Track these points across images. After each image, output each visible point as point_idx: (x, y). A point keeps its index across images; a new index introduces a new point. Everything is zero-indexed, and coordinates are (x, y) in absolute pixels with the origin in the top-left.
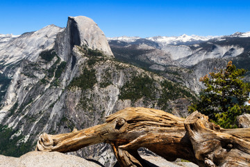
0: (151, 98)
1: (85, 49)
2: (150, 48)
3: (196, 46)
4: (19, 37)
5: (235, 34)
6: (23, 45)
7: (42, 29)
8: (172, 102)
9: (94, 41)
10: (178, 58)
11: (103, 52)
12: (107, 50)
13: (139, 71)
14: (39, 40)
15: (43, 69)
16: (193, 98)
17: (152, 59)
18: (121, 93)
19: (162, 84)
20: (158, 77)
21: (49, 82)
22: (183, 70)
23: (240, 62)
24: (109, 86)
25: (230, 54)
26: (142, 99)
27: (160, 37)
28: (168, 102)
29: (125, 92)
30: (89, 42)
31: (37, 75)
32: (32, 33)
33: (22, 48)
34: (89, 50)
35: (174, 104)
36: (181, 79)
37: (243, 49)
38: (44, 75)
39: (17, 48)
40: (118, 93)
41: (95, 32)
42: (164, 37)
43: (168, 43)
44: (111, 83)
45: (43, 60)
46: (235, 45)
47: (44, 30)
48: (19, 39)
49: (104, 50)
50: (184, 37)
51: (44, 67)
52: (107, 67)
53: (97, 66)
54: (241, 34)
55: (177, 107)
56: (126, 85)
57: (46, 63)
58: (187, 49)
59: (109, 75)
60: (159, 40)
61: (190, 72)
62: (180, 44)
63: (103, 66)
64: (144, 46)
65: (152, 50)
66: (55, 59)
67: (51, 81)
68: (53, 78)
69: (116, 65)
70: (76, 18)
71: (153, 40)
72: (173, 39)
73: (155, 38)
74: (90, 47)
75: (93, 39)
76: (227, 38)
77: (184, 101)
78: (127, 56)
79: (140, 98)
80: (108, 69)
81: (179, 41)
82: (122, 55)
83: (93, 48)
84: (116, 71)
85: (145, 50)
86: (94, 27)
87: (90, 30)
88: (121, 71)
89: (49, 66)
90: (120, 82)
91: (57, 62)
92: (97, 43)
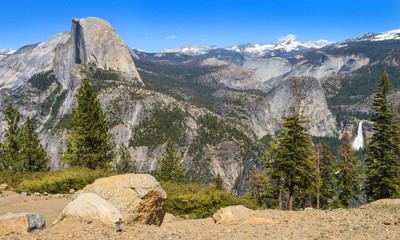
0: (178, 142)
1: (91, 69)
2: (221, 63)
3: (298, 57)
4: (14, 54)
5: (365, 37)
6: (20, 66)
7: (50, 39)
8: (211, 148)
9: (107, 56)
10: (269, 78)
11: (120, 73)
14: (45, 56)
15: (34, 103)
16: (247, 140)
17: (221, 81)
18: (134, 136)
19: (200, 121)
21: (41, 123)
23: (355, 80)
24: (117, 127)
25: (348, 70)
26: (164, 145)
27: (250, 45)
28: (204, 149)
29: (140, 134)
30: (99, 57)
31: (24, 113)
32: (36, 45)
33: (17, 70)
34: (99, 70)
35: (215, 152)
36: (244, 112)
37: (367, 60)
38: (35, 112)
39: (11, 71)
40: (129, 137)
41: (110, 41)
42: (257, 45)
43: (262, 54)
44: (121, 122)
45: (34, 89)
46: (356, 54)
47: (53, 41)
48: (14, 57)
49: (122, 70)
50: (288, 43)
51: (36, 99)
52: (116, 96)
53: (101, 95)
54: (373, 36)
55: (219, 155)
56: (143, 124)
57: (39, 94)
58: (283, 63)
59: (118, 109)
60: (249, 50)
61: (260, 99)
63: (111, 95)
64: (211, 61)
65: (223, 67)
66: (54, 86)
67: (45, 122)
68: (48, 117)
69: (131, 93)
70: (82, 21)
71: (238, 50)
72: (270, 47)
73: (242, 47)
74: (100, 66)
75: (105, 53)
76: (349, 43)
77: (230, 145)
79: (162, 143)
80: (119, 99)
81: (279, 50)
82: (172, 77)
83: (105, 66)
84: (131, 102)
85: (212, 67)
86: (109, 34)
87: (102, 39)
88: (139, 102)
89: (44, 98)
90: (134, 119)
91: (56, 92)
92: (111, 59)
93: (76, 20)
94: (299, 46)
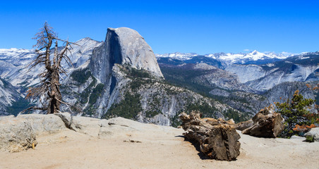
1: (127, 68)
2: (211, 67)
3: (270, 65)
9: (139, 58)
10: (246, 81)
11: (150, 72)
12: (155, 69)
13: (195, 96)
15: (75, 93)
17: (213, 82)
19: (226, 115)
20: (221, 105)
21: (81, 109)
22: (253, 97)
24: (157, 116)
25: (316, 77)
27: (223, 54)
30: (133, 59)
31: (67, 100)
34: (133, 69)
36: (250, 108)
38: (75, 100)
40: (169, 124)
41: (141, 47)
42: (229, 54)
43: (233, 61)
44: (160, 112)
45: (75, 82)
49: (151, 70)
50: (255, 54)
51: (76, 90)
52: (155, 91)
53: (142, 89)
57: (78, 86)
58: (258, 70)
59: (157, 101)
60: (222, 58)
61: (262, 99)
62: (249, 62)
63: (150, 90)
64: (202, 66)
65: (213, 71)
66: (90, 80)
67: (84, 108)
68: (87, 105)
69: (166, 89)
70: (117, 30)
71: (214, 58)
72: (240, 56)
73: (218, 55)
74: (134, 66)
75: (137, 56)
76: (311, 55)
78: (181, 78)
80: (157, 94)
81: (248, 59)
82: (174, 77)
83: (138, 66)
84: (167, 96)
85: (204, 71)
86: (140, 41)
87: (134, 45)
88: (173, 96)
89: (82, 89)
90: (171, 110)
91: (92, 85)
92: (143, 61)
93: (111, 29)
94: (264, 57)
